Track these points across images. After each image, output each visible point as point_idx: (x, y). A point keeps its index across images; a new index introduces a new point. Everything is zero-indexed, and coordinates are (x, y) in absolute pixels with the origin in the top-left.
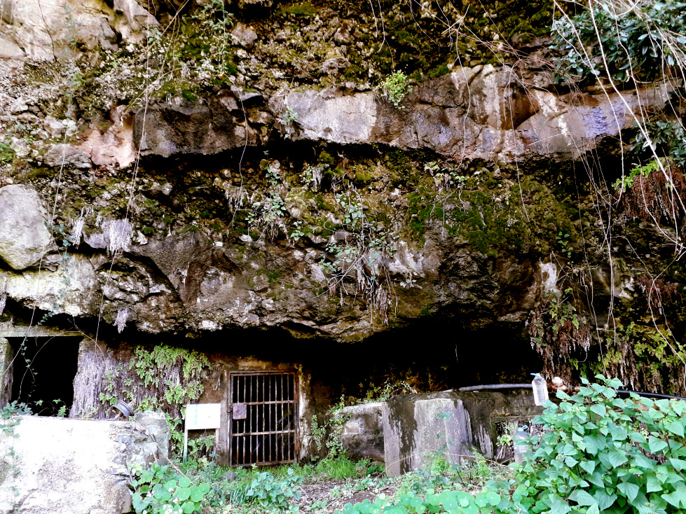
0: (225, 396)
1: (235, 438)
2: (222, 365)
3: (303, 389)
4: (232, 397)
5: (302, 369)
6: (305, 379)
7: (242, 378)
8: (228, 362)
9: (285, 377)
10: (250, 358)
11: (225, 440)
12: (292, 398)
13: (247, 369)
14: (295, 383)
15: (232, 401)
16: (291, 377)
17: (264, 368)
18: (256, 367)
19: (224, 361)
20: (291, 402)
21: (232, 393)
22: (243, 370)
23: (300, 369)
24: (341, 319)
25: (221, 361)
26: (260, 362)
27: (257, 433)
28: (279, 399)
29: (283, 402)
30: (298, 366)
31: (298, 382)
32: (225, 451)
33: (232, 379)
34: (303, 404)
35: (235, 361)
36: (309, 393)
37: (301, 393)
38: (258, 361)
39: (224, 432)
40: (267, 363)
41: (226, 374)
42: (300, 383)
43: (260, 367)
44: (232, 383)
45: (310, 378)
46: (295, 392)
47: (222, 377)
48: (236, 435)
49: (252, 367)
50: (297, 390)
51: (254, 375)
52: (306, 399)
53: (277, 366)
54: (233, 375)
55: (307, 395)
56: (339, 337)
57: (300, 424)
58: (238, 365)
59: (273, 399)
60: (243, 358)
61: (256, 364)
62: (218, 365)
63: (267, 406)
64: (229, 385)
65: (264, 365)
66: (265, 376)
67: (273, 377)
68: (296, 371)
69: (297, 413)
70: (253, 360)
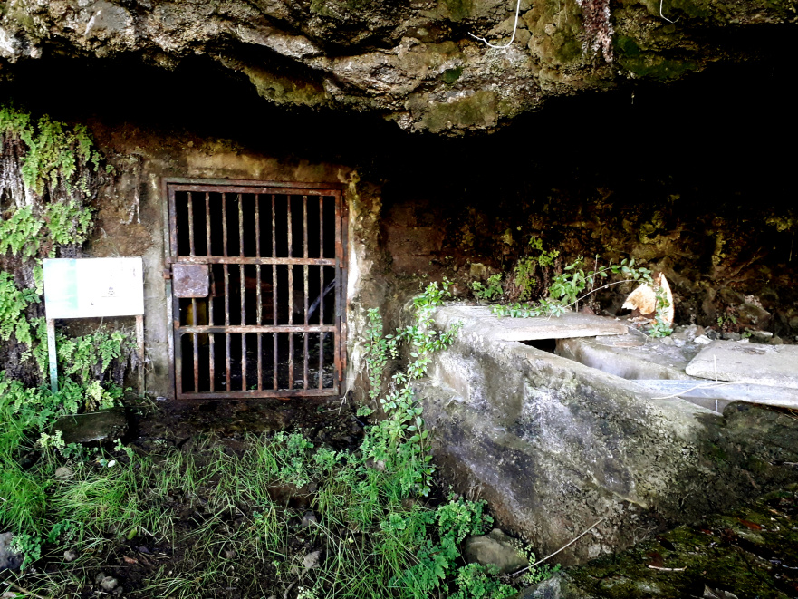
0: (156, 237)
1: (186, 338)
2: (142, 160)
3: (359, 234)
4: (174, 242)
5: (357, 184)
6: (364, 210)
7: (198, 197)
8: (158, 155)
9: (313, 201)
10: (218, 147)
11: (162, 340)
12: (330, 253)
13: (210, 174)
14: (338, 219)
15: (174, 253)
16: (329, 202)
17: (257, 174)
18: (235, 172)
19: (148, 151)
20: (329, 262)
21: (174, 232)
22: (200, 177)
23: (352, 185)
24: (411, 32)
25: (138, 150)
26: (245, 158)
27: (243, 329)
28: (298, 253)
29: (306, 262)
30: (347, 177)
31: (345, 215)
32: (165, 364)
33: (173, 199)
34: (356, 269)
35: (177, 153)
36: (374, 245)
37: (352, 244)
38: (239, 154)
39: (160, 321)
40: (265, 163)
41: (154, 186)
42: (352, 219)
43: (244, 173)
44: (173, 208)
45: (377, 209)
46: (338, 239)
47: (144, 191)
48: (188, 330)
49: (224, 170)
50: (344, 235)
51: (230, 190)
52: (367, 258)
53: (290, 173)
54: (173, 189)
55: (368, 248)
56: (402, 110)
57: (350, 314)
58: (185, 164)
59: (282, 253)
60: (197, 146)
61: (232, 162)
62: (133, 159)
63: (267, 269)
64: (167, 213)
65: (255, 168)
66: (261, 195)
67: (281, 199)
68: (341, 188)
69: (343, 289)
70: (225, 153)
